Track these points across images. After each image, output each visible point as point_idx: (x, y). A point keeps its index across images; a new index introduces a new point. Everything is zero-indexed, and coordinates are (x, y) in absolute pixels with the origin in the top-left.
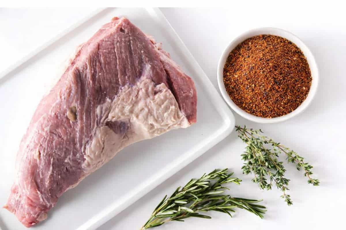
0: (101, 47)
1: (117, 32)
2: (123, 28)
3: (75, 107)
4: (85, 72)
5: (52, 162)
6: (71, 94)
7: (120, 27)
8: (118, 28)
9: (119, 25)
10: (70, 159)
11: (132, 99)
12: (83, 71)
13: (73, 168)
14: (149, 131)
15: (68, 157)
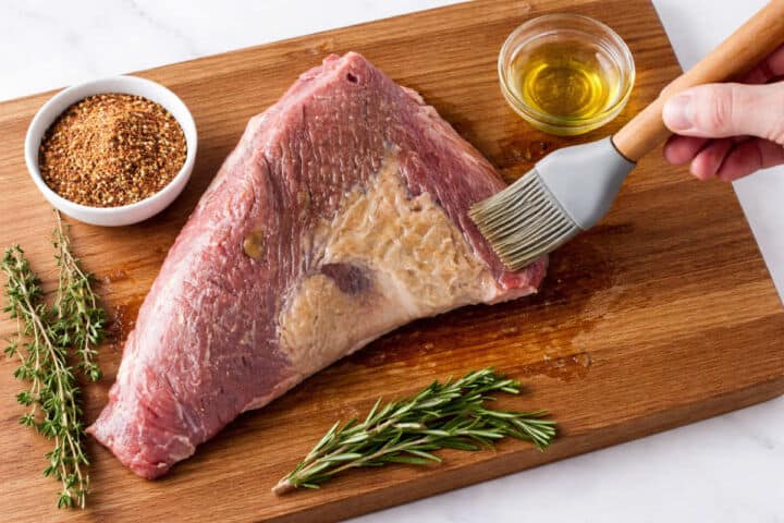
0: (308, 111)
1: (341, 80)
2: (352, 74)
3: (262, 232)
4: (277, 163)
5: (209, 342)
6: (255, 205)
7: (346, 72)
8: (342, 73)
9: (344, 69)
10: (250, 337)
11: (368, 220)
12: (274, 161)
13: (260, 358)
14: (409, 289)
15: (247, 333)
